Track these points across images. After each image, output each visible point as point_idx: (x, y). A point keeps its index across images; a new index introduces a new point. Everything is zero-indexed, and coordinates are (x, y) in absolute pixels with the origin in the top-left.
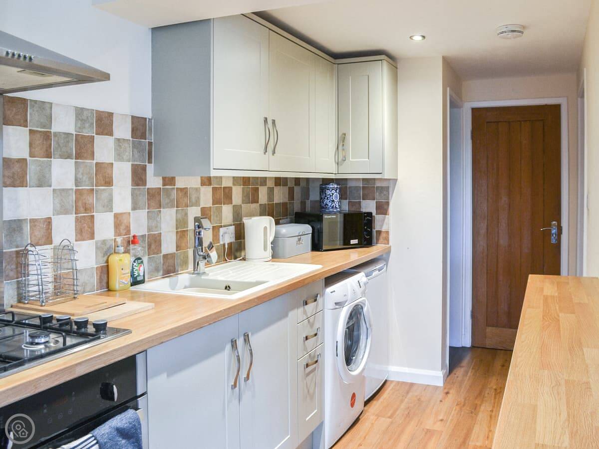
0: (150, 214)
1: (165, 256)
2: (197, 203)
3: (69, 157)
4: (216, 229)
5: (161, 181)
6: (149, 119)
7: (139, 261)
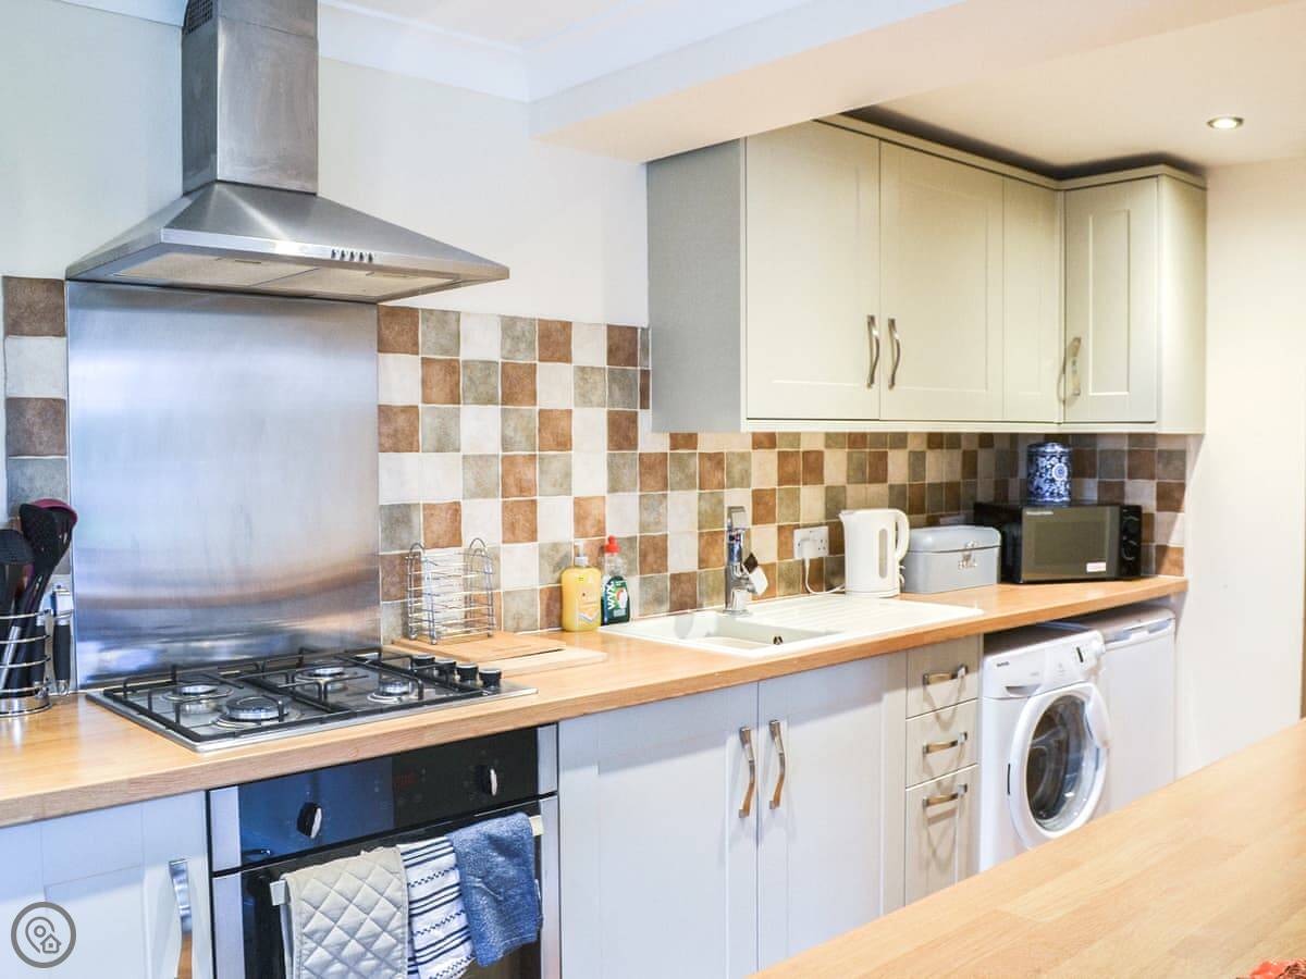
0: (645, 501)
1: (675, 577)
2: (744, 481)
3: (491, 401)
4: (785, 533)
5: (667, 441)
6: (643, 329)
7: (619, 583)
